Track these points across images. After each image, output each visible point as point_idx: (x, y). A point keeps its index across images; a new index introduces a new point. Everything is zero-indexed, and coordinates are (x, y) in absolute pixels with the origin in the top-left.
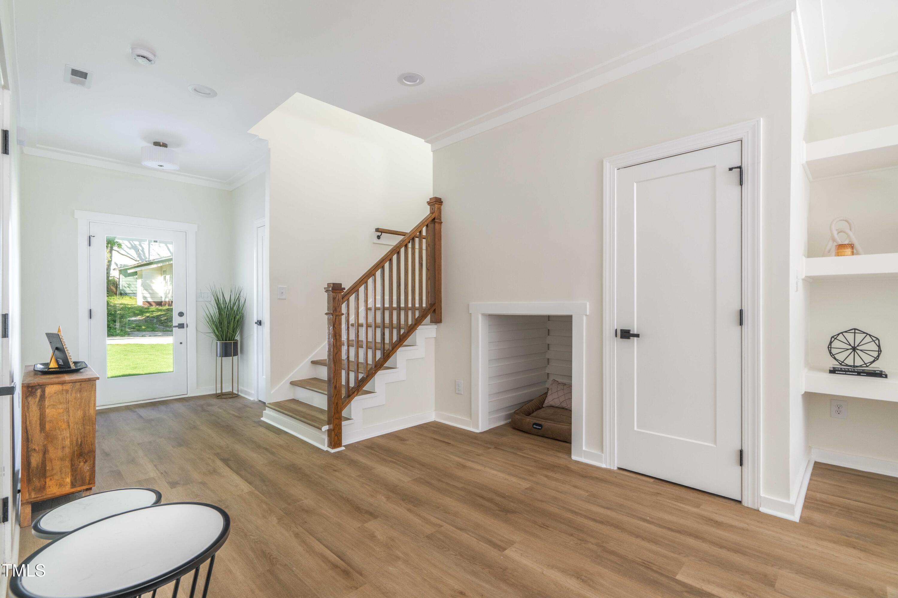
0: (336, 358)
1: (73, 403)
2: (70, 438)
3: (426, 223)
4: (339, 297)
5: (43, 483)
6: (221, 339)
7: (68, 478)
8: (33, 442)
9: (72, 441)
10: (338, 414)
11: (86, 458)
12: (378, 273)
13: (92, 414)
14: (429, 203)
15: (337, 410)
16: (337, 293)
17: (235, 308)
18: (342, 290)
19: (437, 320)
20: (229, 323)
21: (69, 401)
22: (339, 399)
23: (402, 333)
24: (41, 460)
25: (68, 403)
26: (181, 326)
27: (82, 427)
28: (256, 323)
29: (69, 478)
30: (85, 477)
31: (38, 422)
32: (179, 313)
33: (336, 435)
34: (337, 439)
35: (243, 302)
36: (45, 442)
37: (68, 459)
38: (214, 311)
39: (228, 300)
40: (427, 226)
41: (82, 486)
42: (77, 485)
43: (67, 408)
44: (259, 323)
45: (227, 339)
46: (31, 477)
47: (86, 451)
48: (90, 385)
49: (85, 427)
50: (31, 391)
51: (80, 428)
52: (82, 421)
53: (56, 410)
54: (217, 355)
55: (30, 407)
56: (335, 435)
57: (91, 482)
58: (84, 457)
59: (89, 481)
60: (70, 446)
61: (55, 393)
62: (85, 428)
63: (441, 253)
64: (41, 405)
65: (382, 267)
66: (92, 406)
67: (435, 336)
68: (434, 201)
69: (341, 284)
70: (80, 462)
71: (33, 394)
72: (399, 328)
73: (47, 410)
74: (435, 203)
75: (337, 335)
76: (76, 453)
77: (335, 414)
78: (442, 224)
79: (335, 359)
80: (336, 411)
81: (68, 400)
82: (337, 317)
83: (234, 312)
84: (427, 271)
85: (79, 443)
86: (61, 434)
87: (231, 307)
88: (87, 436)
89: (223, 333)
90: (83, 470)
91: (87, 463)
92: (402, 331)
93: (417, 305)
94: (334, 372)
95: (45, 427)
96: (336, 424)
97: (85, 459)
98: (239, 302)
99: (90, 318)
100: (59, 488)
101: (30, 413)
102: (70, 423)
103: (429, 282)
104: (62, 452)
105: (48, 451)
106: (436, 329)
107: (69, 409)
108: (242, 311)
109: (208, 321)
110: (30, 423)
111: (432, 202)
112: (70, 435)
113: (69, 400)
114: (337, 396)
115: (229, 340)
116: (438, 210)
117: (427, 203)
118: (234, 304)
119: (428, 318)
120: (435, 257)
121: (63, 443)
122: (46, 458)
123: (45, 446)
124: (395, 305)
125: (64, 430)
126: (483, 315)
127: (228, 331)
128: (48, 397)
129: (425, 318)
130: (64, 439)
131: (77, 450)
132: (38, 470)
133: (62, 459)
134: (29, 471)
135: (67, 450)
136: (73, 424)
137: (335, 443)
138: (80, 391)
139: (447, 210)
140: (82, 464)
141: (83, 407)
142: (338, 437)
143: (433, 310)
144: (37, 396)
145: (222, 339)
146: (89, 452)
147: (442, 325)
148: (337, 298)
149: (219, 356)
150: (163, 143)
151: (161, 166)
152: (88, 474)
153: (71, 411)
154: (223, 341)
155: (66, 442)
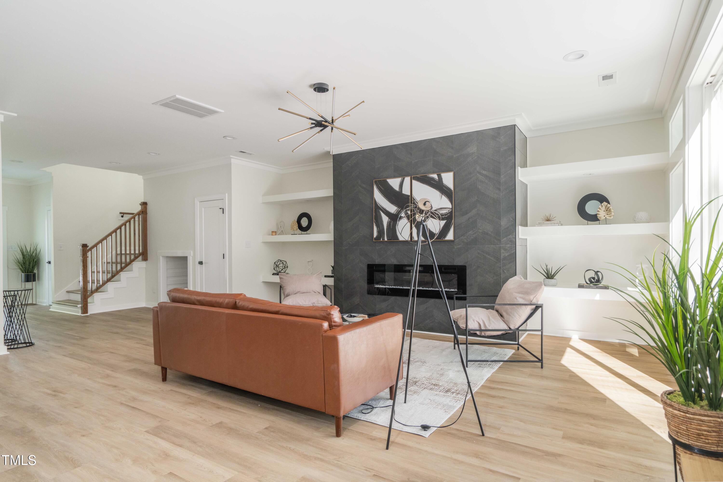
0: (84, 276)
4: (86, 250)
10: (86, 300)
12: (114, 235)
14: (141, 204)
15: (86, 298)
16: (85, 248)
17: (34, 254)
18: (88, 247)
19: (145, 259)
20: (30, 263)
22: (86, 295)
23: (122, 266)
28: (47, 263)
35: (39, 251)
38: (20, 257)
39: (29, 250)
44: (49, 263)
45: (29, 272)
54: (22, 281)
56: (84, 309)
63: (147, 228)
65: (111, 235)
67: (144, 266)
69: (87, 244)
72: (121, 263)
74: (144, 204)
75: (85, 266)
82: (85, 258)
83: (33, 257)
84: (138, 236)
87: (31, 254)
89: (26, 269)
92: (123, 264)
93: (132, 252)
96: (85, 304)
98: (36, 251)
103: (140, 242)
106: (144, 263)
108: (38, 256)
109: (16, 261)
115: (30, 273)
116: (145, 208)
118: (33, 252)
119: (140, 258)
120: (143, 230)
126: (163, 256)
127: (29, 268)
129: (138, 258)
137: (85, 312)
139: (150, 208)
142: (86, 309)
143: (142, 255)
145: (25, 271)
147: (148, 262)
148: (84, 250)
149: (23, 281)
154: (26, 273)
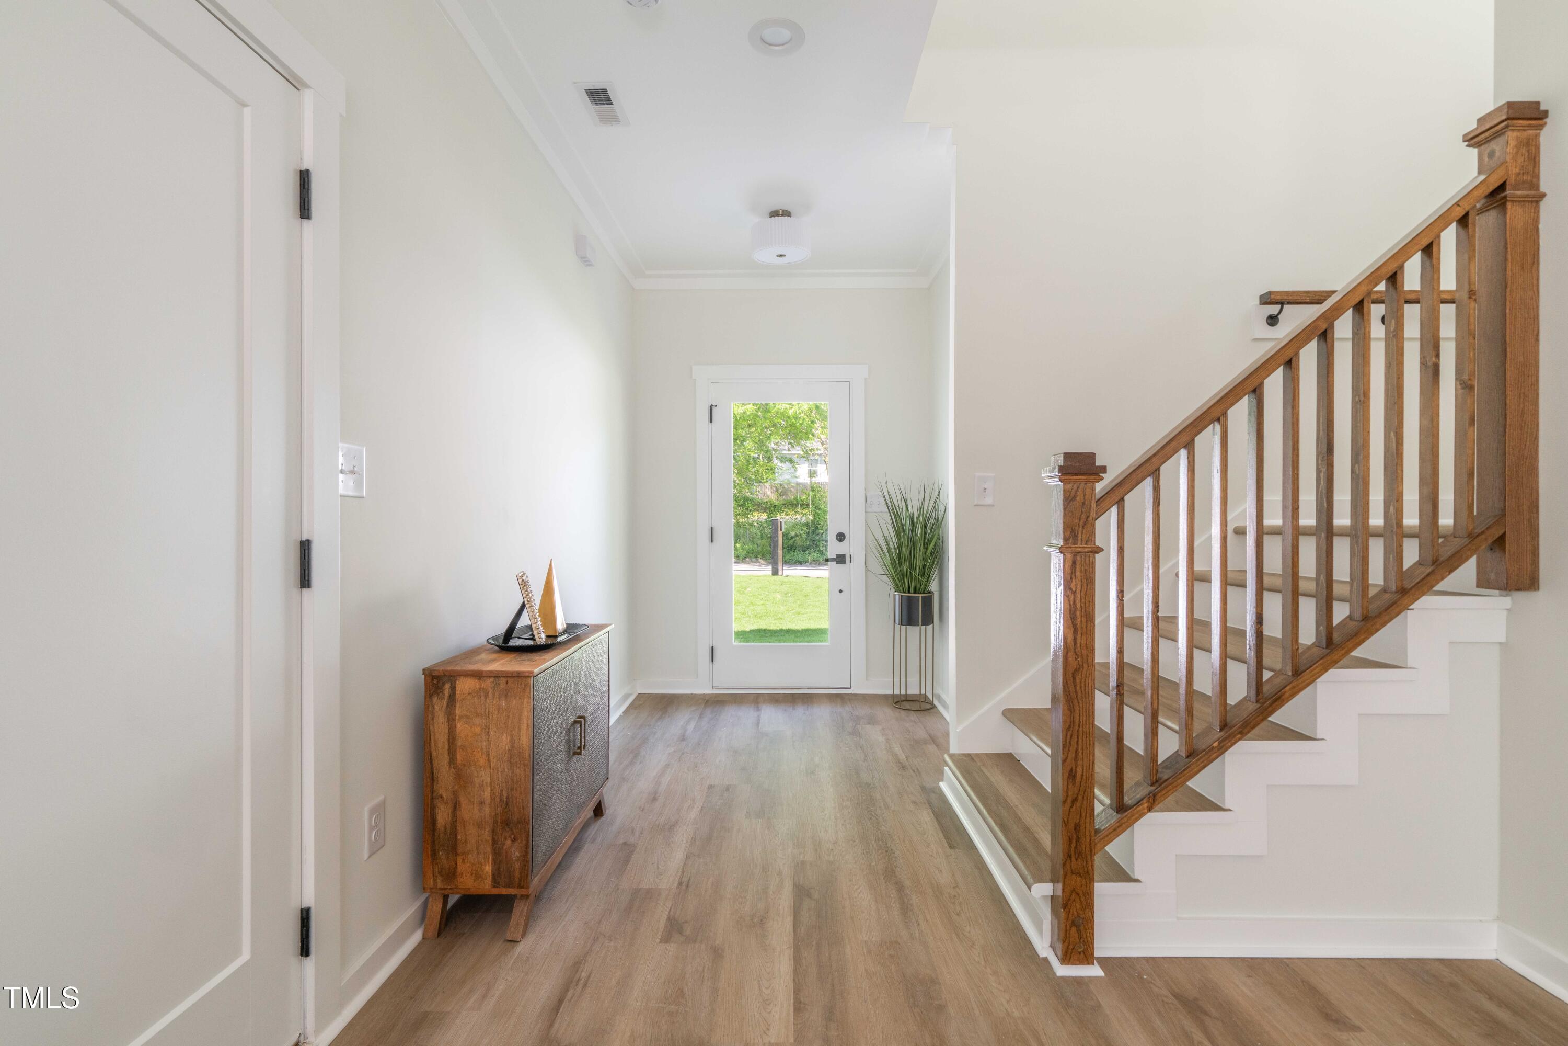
0: (1075, 686)
1: (495, 717)
2: (491, 788)
3: (1460, 212)
4: (1087, 496)
5: (453, 863)
6: (902, 590)
7: (488, 864)
8: (440, 782)
9: (494, 794)
10: (1079, 861)
11: (515, 832)
12: (1240, 413)
13: (524, 746)
14: (1473, 138)
15: (1076, 847)
16: (1080, 481)
18: (1097, 474)
19: (1514, 577)
21: (489, 712)
22: (1084, 814)
23: (1336, 620)
24: (450, 818)
25: (489, 717)
26: (841, 559)
27: (509, 768)
29: (489, 866)
30: (514, 871)
31: (446, 746)
32: (838, 534)
33: (1073, 924)
34: (1076, 935)
36: (455, 785)
37: (488, 828)
39: (915, 511)
40: (1463, 221)
41: (509, 887)
42: (501, 883)
43: (486, 726)
45: (912, 591)
46: (437, 848)
47: (515, 818)
48: (521, 684)
49: (513, 769)
50: (437, 684)
51: (506, 770)
52: (509, 756)
53: (471, 728)
54: (895, 622)
55: (436, 714)
56: (1070, 922)
57: (522, 885)
58: (512, 830)
59: (520, 880)
60: (491, 802)
61: (469, 694)
62: (513, 772)
63: (1536, 318)
64: (451, 714)
65: (1254, 391)
66: (525, 728)
67: (1503, 639)
68: (1504, 117)
69: (1092, 456)
70: (505, 839)
71: (439, 691)
72: (1327, 598)
73: (458, 726)
74: (1505, 123)
75: (1078, 613)
76: (499, 818)
77: (1070, 856)
78: (1544, 205)
79: (1072, 689)
80: (1073, 849)
81: (487, 710)
82: (1079, 558)
84: (1460, 392)
85: (505, 799)
86: (477, 777)
88: (516, 789)
89: (904, 577)
90: (511, 856)
91: (516, 844)
92: (1341, 612)
93: (1411, 519)
94: (1068, 729)
95: (456, 758)
96: (1074, 890)
97: (513, 834)
99: (712, 541)
100: (475, 881)
101: (436, 727)
102: (491, 758)
103: (1474, 433)
104: (480, 811)
105: (460, 806)
106: (1505, 613)
107: (489, 729)
110: (435, 745)
111: (1487, 126)
112: (491, 780)
113: (490, 710)
114: (1078, 803)
115: (915, 592)
116: (1524, 150)
117: (1464, 141)
119: (1468, 570)
120: (1504, 337)
121: (480, 794)
122: (456, 817)
123: (455, 793)
124: (1308, 519)
125: (482, 769)
127: (911, 574)
128: (459, 700)
129: (1451, 572)
130: (481, 786)
131: (501, 814)
132: (447, 836)
133: (480, 826)
134: (434, 835)
135: (487, 809)
136: (495, 760)
137: (1071, 947)
138: (506, 696)
140: (508, 842)
141: (511, 727)
142: (1079, 930)
143: (1490, 541)
144: (444, 695)
146: (520, 823)
147: (1537, 598)
148: (1078, 499)
150: (783, 211)
151: (781, 256)
152: (517, 866)
153: (492, 733)
154: (904, 592)
155: (486, 793)
